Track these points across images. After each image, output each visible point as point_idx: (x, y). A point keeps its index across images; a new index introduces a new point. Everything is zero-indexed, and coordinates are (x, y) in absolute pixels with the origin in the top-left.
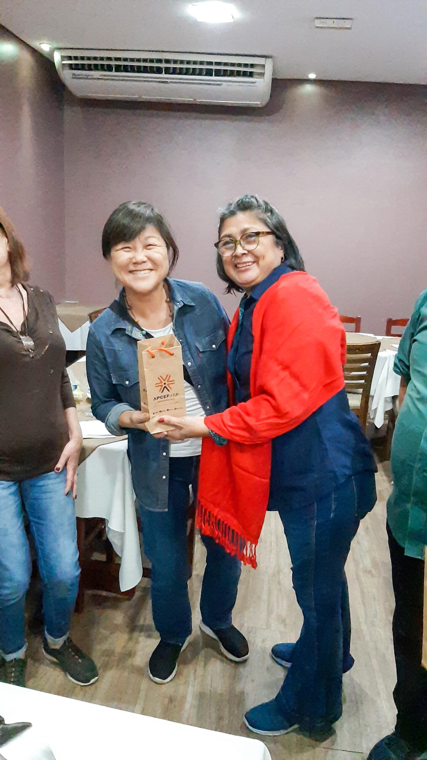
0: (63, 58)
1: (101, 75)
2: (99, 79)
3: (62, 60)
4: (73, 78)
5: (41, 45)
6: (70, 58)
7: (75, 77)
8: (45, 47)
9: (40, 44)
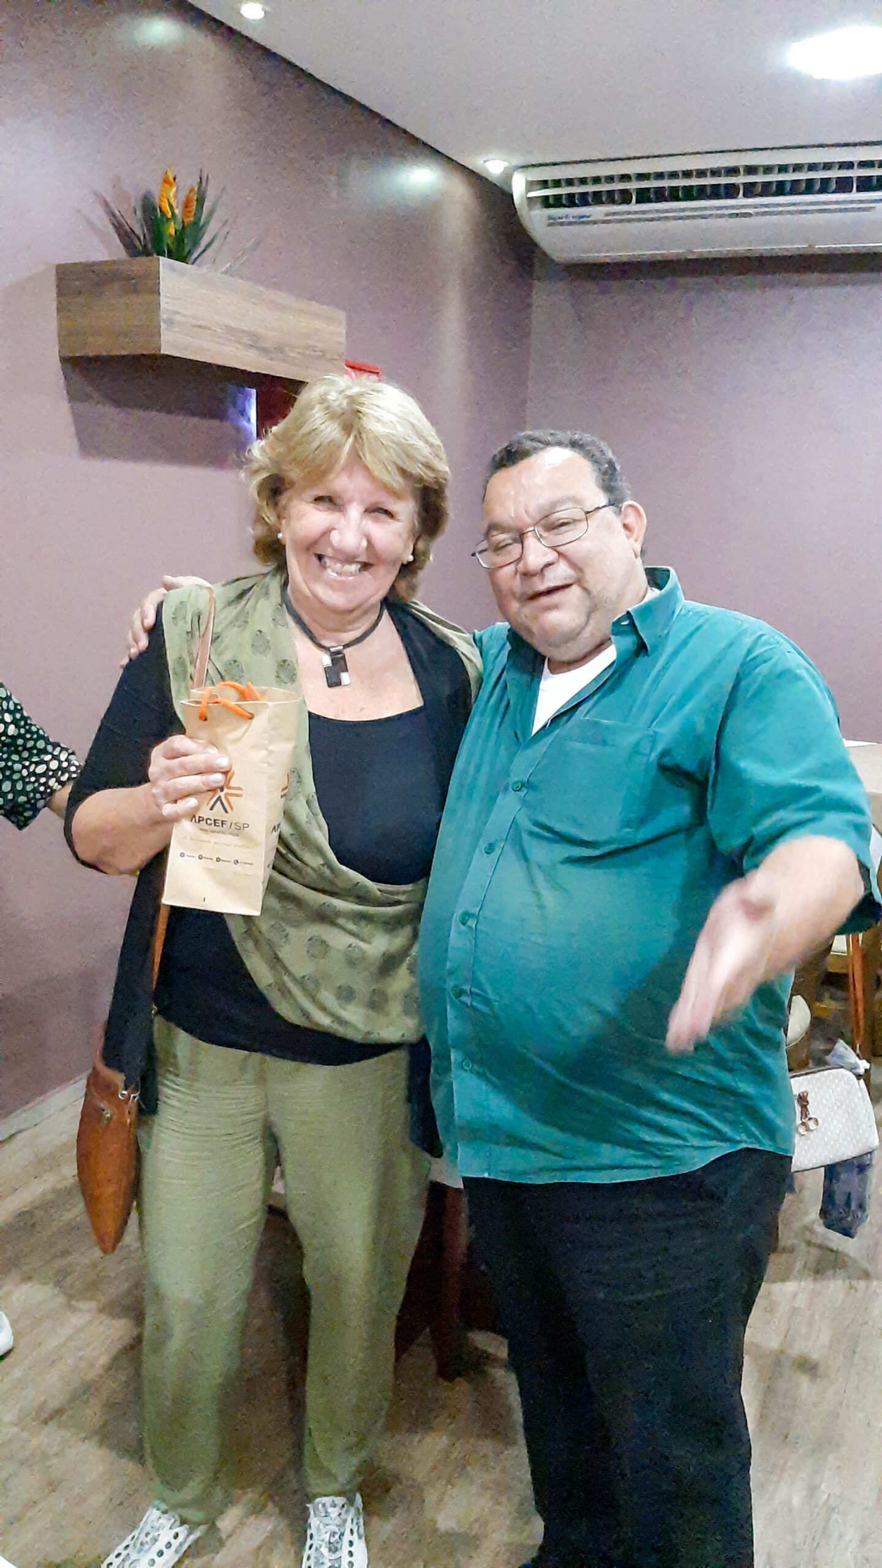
0: (531, 185)
1: (607, 215)
2: (604, 222)
3: (528, 190)
4: (550, 225)
5: (487, 164)
6: (544, 184)
7: (553, 222)
8: (494, 167)
9: (485, 161)
